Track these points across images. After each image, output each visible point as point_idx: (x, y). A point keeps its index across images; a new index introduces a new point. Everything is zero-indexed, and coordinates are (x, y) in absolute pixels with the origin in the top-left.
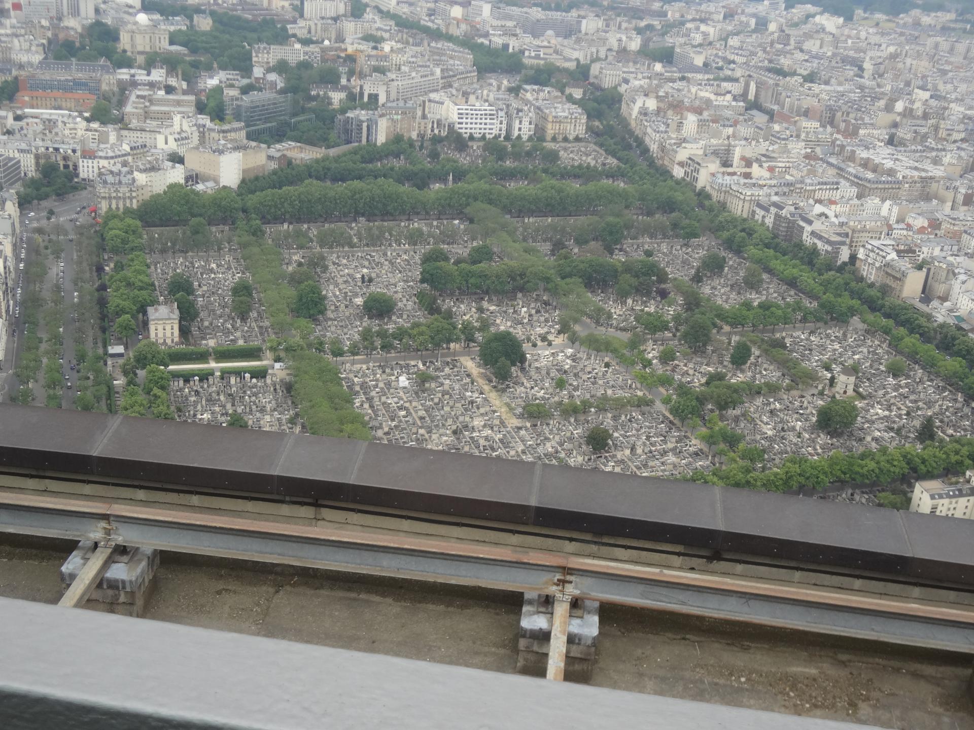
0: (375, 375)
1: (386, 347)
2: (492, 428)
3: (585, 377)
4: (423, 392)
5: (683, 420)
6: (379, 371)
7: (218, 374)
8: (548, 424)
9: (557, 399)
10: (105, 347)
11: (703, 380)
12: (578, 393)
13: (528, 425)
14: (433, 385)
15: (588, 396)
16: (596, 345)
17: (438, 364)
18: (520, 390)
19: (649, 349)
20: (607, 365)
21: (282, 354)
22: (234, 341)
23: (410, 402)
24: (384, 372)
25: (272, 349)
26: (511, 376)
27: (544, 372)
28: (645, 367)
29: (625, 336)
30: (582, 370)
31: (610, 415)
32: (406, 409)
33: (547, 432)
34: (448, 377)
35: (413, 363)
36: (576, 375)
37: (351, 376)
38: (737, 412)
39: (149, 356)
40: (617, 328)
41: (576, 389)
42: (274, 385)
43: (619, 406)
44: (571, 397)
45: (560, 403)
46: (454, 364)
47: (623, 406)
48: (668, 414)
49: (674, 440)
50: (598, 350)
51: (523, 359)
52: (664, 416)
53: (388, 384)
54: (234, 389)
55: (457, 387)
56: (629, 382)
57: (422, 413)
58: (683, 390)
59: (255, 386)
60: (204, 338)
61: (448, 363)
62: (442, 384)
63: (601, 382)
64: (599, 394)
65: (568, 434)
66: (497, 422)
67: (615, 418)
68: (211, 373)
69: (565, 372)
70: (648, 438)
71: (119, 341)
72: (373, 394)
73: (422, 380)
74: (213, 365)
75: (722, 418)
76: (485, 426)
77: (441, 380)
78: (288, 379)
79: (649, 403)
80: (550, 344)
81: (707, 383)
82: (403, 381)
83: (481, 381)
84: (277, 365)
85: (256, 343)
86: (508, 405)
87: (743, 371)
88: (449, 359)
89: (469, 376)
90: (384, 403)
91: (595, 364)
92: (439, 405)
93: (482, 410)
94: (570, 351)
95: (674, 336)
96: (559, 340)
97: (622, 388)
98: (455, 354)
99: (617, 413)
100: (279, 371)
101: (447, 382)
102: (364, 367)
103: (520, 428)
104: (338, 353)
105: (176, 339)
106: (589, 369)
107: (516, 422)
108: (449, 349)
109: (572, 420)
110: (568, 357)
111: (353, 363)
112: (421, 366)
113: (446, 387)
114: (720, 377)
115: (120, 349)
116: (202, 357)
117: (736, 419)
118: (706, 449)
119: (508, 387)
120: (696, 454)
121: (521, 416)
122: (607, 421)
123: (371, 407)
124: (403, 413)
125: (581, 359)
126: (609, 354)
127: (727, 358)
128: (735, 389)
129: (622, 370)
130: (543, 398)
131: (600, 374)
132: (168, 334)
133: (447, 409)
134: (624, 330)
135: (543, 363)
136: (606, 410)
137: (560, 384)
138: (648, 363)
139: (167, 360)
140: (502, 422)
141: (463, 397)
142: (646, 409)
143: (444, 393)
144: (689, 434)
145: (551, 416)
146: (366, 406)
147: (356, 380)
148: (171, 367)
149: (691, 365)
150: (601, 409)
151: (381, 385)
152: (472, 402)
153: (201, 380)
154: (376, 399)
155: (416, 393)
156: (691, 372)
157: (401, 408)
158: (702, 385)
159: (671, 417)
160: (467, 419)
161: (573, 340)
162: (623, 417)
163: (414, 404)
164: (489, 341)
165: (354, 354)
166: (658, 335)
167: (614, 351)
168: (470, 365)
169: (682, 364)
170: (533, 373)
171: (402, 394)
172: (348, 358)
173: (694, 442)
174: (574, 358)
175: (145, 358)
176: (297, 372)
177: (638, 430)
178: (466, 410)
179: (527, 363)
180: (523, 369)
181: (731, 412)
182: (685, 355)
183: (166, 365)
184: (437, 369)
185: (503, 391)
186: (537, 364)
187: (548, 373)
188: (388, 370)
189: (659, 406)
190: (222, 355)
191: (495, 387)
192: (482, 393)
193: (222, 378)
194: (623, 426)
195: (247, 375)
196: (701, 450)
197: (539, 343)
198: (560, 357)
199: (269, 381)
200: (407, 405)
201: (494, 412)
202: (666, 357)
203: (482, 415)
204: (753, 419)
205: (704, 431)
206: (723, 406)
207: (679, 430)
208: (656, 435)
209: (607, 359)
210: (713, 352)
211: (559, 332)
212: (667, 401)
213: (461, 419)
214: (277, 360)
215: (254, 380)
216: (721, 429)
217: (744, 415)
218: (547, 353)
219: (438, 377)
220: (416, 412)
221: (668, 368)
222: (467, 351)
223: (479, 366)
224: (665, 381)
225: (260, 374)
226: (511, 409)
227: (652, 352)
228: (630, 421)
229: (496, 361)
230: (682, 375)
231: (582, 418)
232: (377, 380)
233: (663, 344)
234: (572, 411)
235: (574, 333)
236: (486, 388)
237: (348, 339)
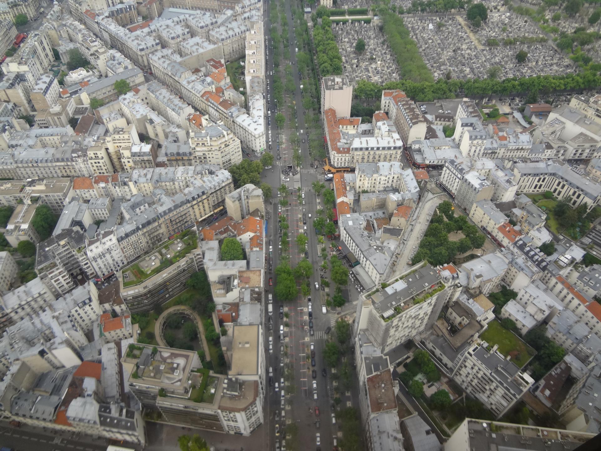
0: (417, 23)
1: (423, 10)
2: (471, 50)
3: (515, 27)
4: (439, 32)
5: (562, 50)
6: (419, 22)
7: (350, 21)
8: (497, 49)
9: (501, 37)
10: (302, 8)
11: (573, 31)
12: (511, 35)
13: (488, 49)
14: (444, 29)
15: (516, 36)
16: (522, 12)
17: (446, 19)
18: (484, 32)
19: (547, 14)
20: (526, 22)
21: (378, 13)
22: (356, 6)
23: (434, 36)
24: (422, 22)
25: (373, 10)
26: (480, 26)
27: (495, 24)
28: (544, 23)
29: (536, 8)
30: (514, 23)
31: (526, 46)
32: (432, 39)
33: (496, 52)
34: (450, 25)
35: (434, 18)
36: (511, 26)
37: (407, 23)
38: (589, 47)
39: (323, 12)
40: (531, 4)
41: (510, 33)
42: (374, 26)
43: (531, 42)
44: (508, 36)
45: (503, 39)
46: (453, 19)
47: (533, 41)
48: (554, 46)
49: (557, 59)
50: (522, 14)
51: (486, 18)
52: (552, 47)
53: (424, 28)
54: (357, 28)
55: (455, 30)
56: (536, 30)
57: (439, 41)
58: (563, 35)
59: (366, 27)
60: (343, 5)
61: (450, 19)
62: (448, 29)
63: (522, 30)
64: (521, 36)
65: (506, 54)
66: (473, 47)
67: (528, 47)
68: (347, 21)
69: (505, 24)
70: (544, 57)
71: (308, 6)
72: (417, 32)
73: (439, 27)
74: (347, 17)
75: (582, 50)
76: (467, 48)
77: (448, 26)
78: (380, 24)
79: (545, 41)
80: (499, 11)
81: (575, 32)
82: (431, 26)
83: (466, 28)
84: (376, 18)
85: (365, 8)
86: (478, 39)
87: (593, 27)
88: (451, 17)
89: (460, 25)
90: (422, 37)
91: (520, 21)
92: (446, 38)
93: (466, 41)
94: (508, 14)
95: (560, 8)
96: (502, 9)
97: (532, 33)
98: (454, 14)
99: (529, 45)
100: (376, 20)
101: (450, 27)
102: (413, 19)
103: (483, 50)
104: (402, 13)
105: (331, 5)
106: (517, 23)
107: (482, 47)
108: (451, 12)
109: (508, 47)
110: (506, 17)
111: (408, 18)
112: (438, 19)
113: (450, 30)
114: (583, 29)
115: (309, 10)
116: (342, 13)
117: (589, 51)
118: (572, 64)
119: (478, 31)
120: (567, 66)
121: (484, 45)
122: (525, 48)
123: (416, 38)
124: (431, 41)
125: (513, 18)
126: (527, 16)
127: (586, 20)
128: (591, 35)
129: (533, 24)
130: (495, 37)
131: (522, 26)
132: (328, 3)
133: (450, 40)
134: (534, 4)
135: (495, 19)
136: (524, 43)
137: (504, 30)
138: (546, 21)
139: (330, 14)
140: (476, 48)
141: (457, 35)
142: (544, 44)
143: (449, 33)
144: (564, 57)
145: (498, 45)
146: (414, 37)
147: (409, 25)
148: (331, 18)
149: (567, 23)
150: (522, 43)
151: (421, 28)
152: (462, 37)
153: (343, 24)
154: (419, 34)
155: (436, 32)
156: (567, 26)
157: (429, 39)
158: (572, 33)
159: (556, 48)
160: (460, 45)
161: (510, 9)
162: (533, 47)
163: (436, 37)
164: (473, 8)
165: (409, 13)
166: (552, 7)
167: (530, 15)
168: (460, 20)
169: (562, 22)
170: (490, 24)
171: (430, 32)
172: (406, 15)
173: (566, 60)
174: (509, 18)
175: (321, 13)
176: (385, 21)
177: (539, 54)
178: (459, 41)
179: (487, 20)
180: (485, 23)
181: (587, 47)
182: (565, 18)
183: (329, 17)
184: (446, 21)
185: (476, 32)
186: (492, 20)
187: (497, 25)
188: (423, 21)
189: (550, 42)
190: (351, 13)
191: (472, 30)
192: (466, 33)
193: (352, 23)
194: (533, 51)
195: (363, 22)
196: (570, 65)
197: (494, 10)
198: (503, 17)
199: (371, 25)
200: (432, 37)
201: (472, 42)
202: (555, 19)
203: (466, 43)
204: (597, 51)
205: (571, 55)
206: (583, 43)
207: (559, 54)
208: (548, 56)
209: (526, 19)
210: (579, 16)
211: (503, 5)
212: (555, 40)
213: (457, 45)
214: (375, 15)
215: (365, 24)
216: (582, 55)
217: (593, 48)
218: (497, 15)
219: (446, 25)
220: (437, 41)
221: (556, 24)
222: (459, 13)
223: (465, 20)
224: (555, 31)
225: (368, 22)
226: (479, 41)
227: (548, 16)
228: (536, 49)
229: (475, 18)
230: (562, 28)
231: (513, 46)
232: (419, 26)
233: (554, 12)
234: (509, 43)
235: (511, 5)
236: (468, 31)
237: (405, 6)
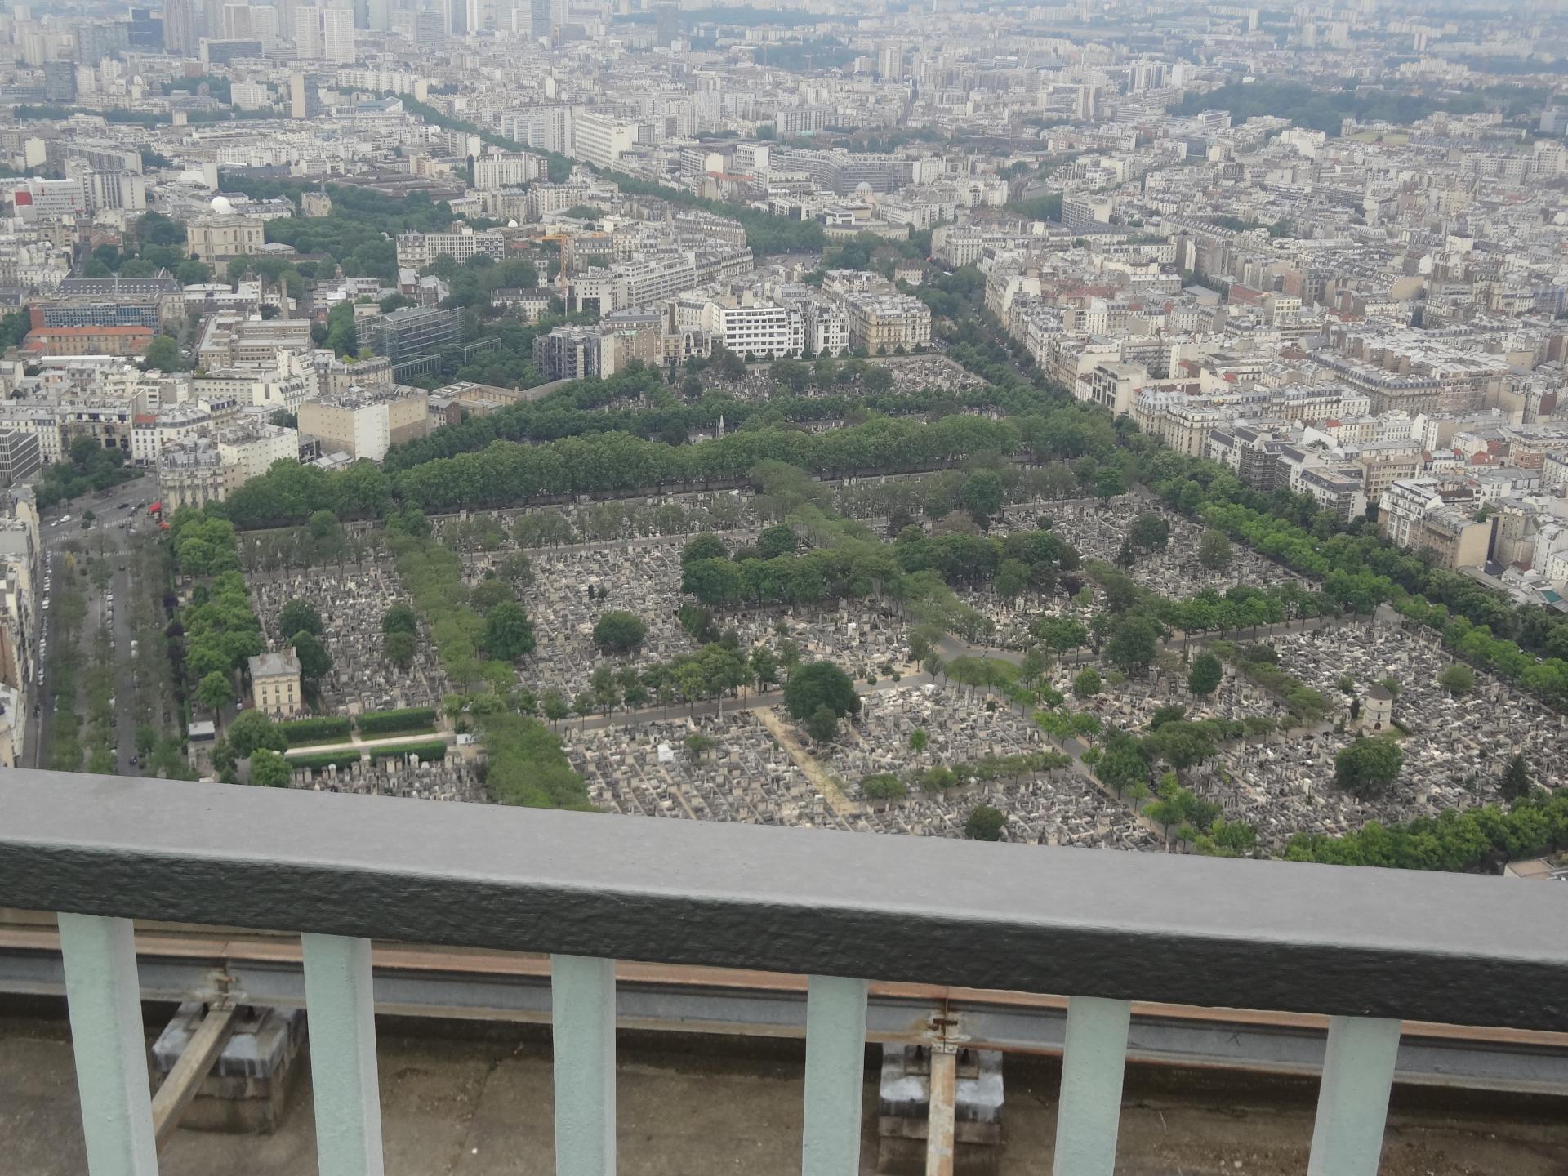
0: (618, 744)
1: (634, 699)
2: (812, 819)
3: (957, 728)
4: (698, 766)
5: (1118, 788)
6: (625, 739)
7: (366, 758)
8: (902, 808)
9: (913, 765)
10: (183, 725)
11: (1148, 721)
12: (948, 754)
13: (870, 810)
14: (713, 755)
15: (963, 758)
16: (972, 676)
17: (719, 721)
18: (853, 754)
19: (1057, 677)
20: (991, 706)
21: (469, 720)
22: (390, 704)
23: (678, 785)
24: (633, 739)
25: (452, 713)
26: (837, 734)
27: (890, 724)
28: (1052, 706)
29: (1018, 658)
30: (952, 716)
31: (1001, 787)
32: (672, 796)
33: (901, 820)
34: (736, 740)
35: (678, 722)
36: (942, 726)
37: (581, 748)
38: (1206, 769)
39: (255, 736)
40: (1002, 646)
41: (944, 747)
42: (458, 770)
43: (1016, 771)
44: (937, 761)
45: (920, 772)
46: (744, 720)
47: (1022, 770)
48: (1094, 779)
49: (1107, 821)
50: (975, 684)
51: (854, 705)
52: (1088, 783)
53: (641, 759)
54: (393, 780)
55: (752, 756)
56: (1029, 731)
57: (698, 802)
58: (1116, 738)
59: (427, 774)
60: (341, 702)
61: (734, 719)
62: (727, 754)
63: (982, 734)
64: (981, 754)
65: (936, 822)
66: (820, 809)
67: (1010, 791)
68: (356, 758)
69: (925, 721)
70: (1065, 820)
71: (206, 715)
72: (618, 775)
73: (695, 749)
74: (358, 743)
75: (1182, 780)
76: (800, 817)
77: (726, 746)
78: (479, 759)
79: (1064, 763)
80: (897, 679)
81: (1154, 726)
82: (665, 751)
83: (790, 745)
84: (461, 739)
85: (425, 705)
86: (835, 780)
87: (1209, 702)
88: (736, 713)
89: (769, 737)
90: (636, 790)
91: (971, 707)
92: (725, 788)
93: (794, 792)
94: (929, 687)
95: (1096, 652)
96: (910, 671)
97: (1017, 741)
98: (745, 703)
99: (1012, 783)
100: (464, 747)
101: (736, 748)
102: (601, 732)
103: (857, 817)
104: (557, 712)
105: (297, 706)
106: (962, 714)
107: (850, 808)
108: (734, 695)
109: (941, 798)
110: (927, 698)
111: (583, 728)
112: (692, 726)
113: (735, 758)
114: (1173, 714)
115: (207, 727)
116: (340, 732)
117: (1206, 781)
118: (1159, 833)
119: (834, 751)
120: (1145, 841)
121: (857, 798)
122: (998, 796)
123: (616, 796)
124: (667, 803)
125: (948, 699)
126: (993, 688)
127: (1184, 683)
128: (1201, 733)
129: (1016, 713)
130: (891, 766)
131: (981, 721)
132: (284, 698)
133: (737, 792)
134: (1014, 648)
135: (888, 708)
136: (994, 779)
137: (918, 742)
138: (1056, 700)
139: (284, 740)
140: (828, 809)
141: (762, 773)
142: (1058, 773)
143: (732, 767)
144: (1130, 810)
145: (906, 794)
146: (607, 795)
147: (589, 754)
148: (291, 752)
149: (1126, 698)
150: (986, 778)
151: (630, 760)
152: (777, 780)
153: (339, 770)
154: (623, 784)
155: (687, 770)
156: (1127, 709)
157: (663, 796)
158: (1146, 729)
159: (1100, 784)
160: (772, 807)
161: (934, 668)
162: (1023, 789)
163: (684, 788)
164: (799, 680)
165: (583, 712)
166: (1070, 653)
167: (1001, 683)
168: (771, 719)
169: (1111, 697)
170: (872, 726)
171: (663, 772)
172: (574, 720)
173: (1139, 822)
174: (937, 699)
175: (249, 739)
176: (493, 748)
177: (1047, 809)
178: (769, 792)
179: (862, 711)
180: (856, 721)
181: (1197, 771)
182: (1114, 682)
183: (283, 749)
184: (717, 730)
185: (827, 758)
186: (878, 712)
187: (897, 726)
188: (639, 736)
189: (1079, 767)
190: (371, 728)
191: (812, 753)
192: (792, 764)
193: (373, 764)
194: (1023, 803)
195: (414, 758)
196: (1152, 834)
197: (880, 678)
198: (915, 697)
199: (448, 764)
200: (673, 790)
201: (814, 792)
202: (1085, 688)
203: (795, 798)
204: (1233, 779)
205: (1154, 802)
206: (1182, 761)
207: (1114, 804)
208: (1077, 815)
209: (989, 697)
210: (1160, 674)
211: (911, 659)
212: (1090, 758)
213: (761, 807)
214: (461, 729)
215: (425, 765)
216: (1181, 797)
217: (1217, 773)
218: (893, 692)
219: (720, 742)
220: (689, 800)
221: (1090, 705)
222: (764, 696)
223: (785, 721)
224: (1087, 727)
225: (434, 754)
226: (841, 787)
227: (1062, 681)
228: (1034, 794)
229: (813, 711)
230: (1113, 715)
231: (956, 794)
232: (623, 753)
233: (1078, 667)
234: (940, 784)
235: (935, 658)
236: (799, 755)
237: (573, 689)
